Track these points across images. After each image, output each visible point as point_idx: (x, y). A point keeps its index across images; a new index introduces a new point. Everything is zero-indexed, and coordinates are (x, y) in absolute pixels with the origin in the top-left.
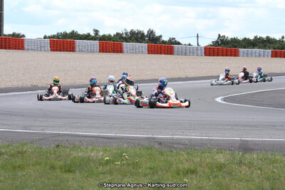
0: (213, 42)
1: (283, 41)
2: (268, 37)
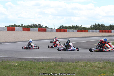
2: (77, 26)
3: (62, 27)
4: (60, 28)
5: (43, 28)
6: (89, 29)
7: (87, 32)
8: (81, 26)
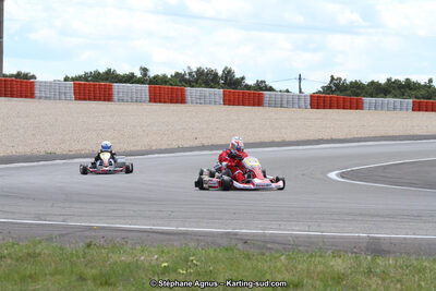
0: (323, 88)
1: (430, 87)
2: (407, 80)
3: (337, 85)
4: (327, 89)
5: (248, 87)
8: (430, 81)
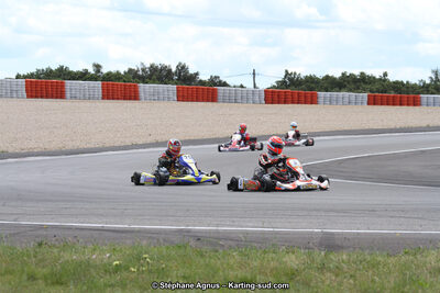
0: (277, 82)
1: (385, 80)
2: (362, 73)
3: (291, 80)
4: (282, 84)
5: (202, 83)
6: (425, 88)
7: (416, 103)
8: (385, 74)
